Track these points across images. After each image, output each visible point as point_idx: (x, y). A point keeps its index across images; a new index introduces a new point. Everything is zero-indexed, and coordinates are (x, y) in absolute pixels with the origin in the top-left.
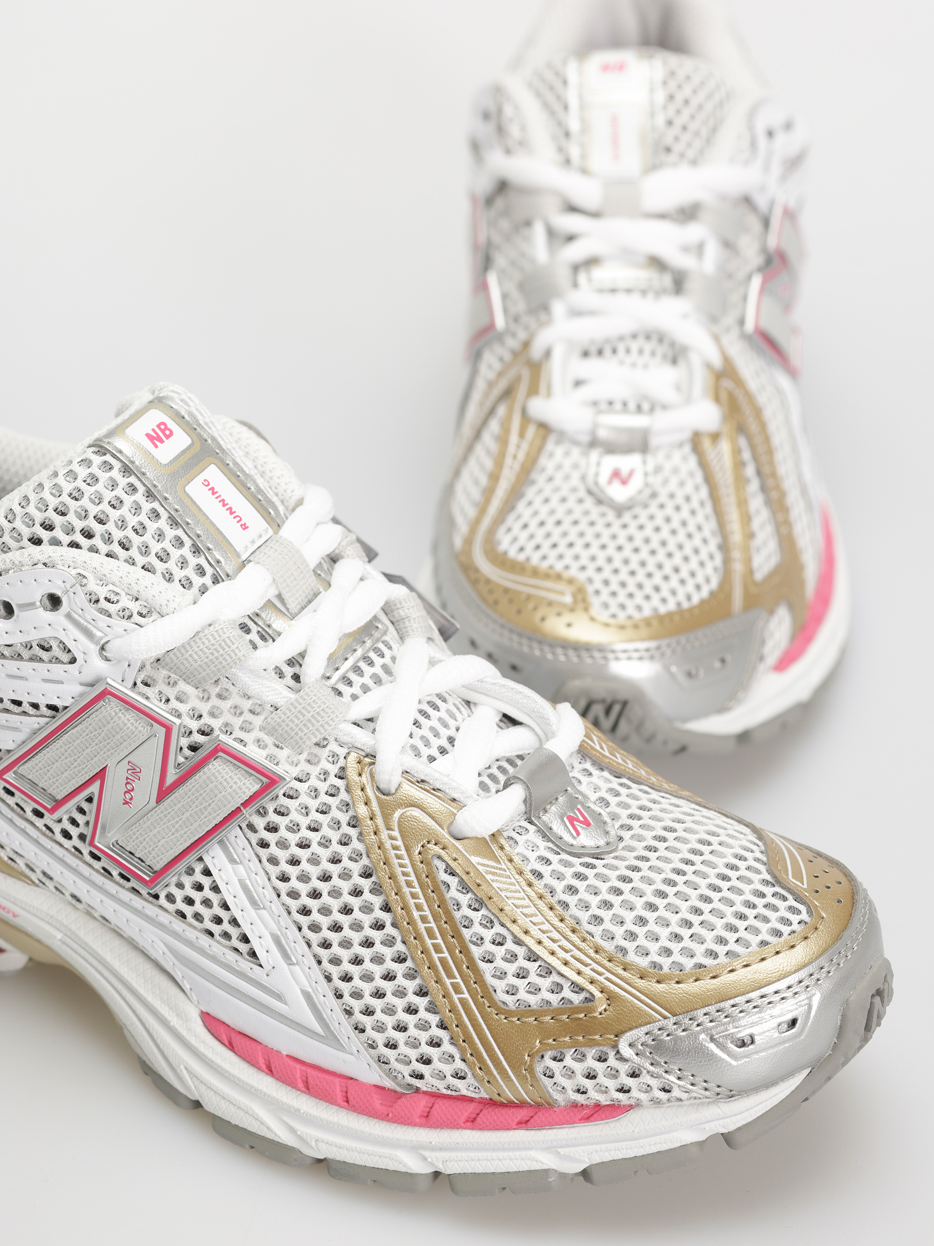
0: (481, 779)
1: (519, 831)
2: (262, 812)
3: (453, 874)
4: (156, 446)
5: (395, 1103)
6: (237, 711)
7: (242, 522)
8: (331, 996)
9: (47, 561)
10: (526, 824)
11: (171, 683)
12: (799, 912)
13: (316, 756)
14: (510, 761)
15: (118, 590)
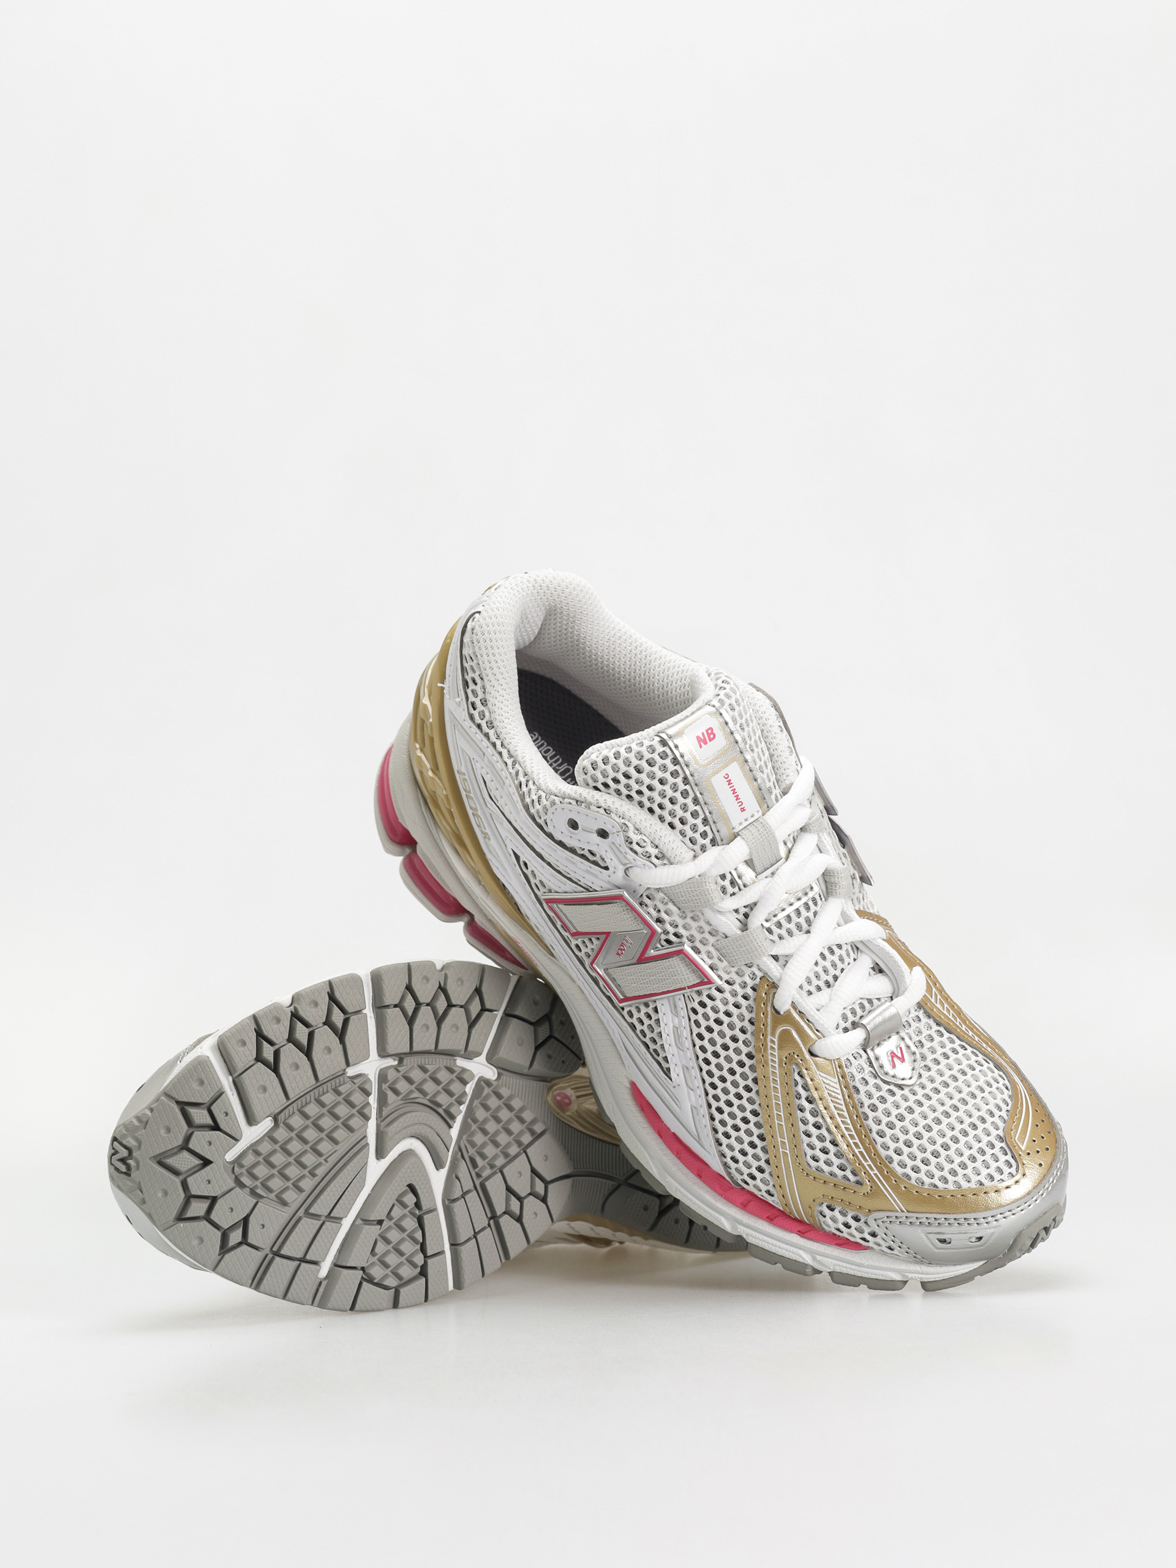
0: (845, 1011)
1: (856, 1056)
2: (699, 993)
3: (802, 1076)
4: (701, 747)
5: (729, 1190)
6: (701, 930)
7: (742, 807)
8: (707, 1117)
9: (607, 808)
10: (862, 1052)
11: (664, 902)
12: (1011, 1166)
13: (743, 971)
14: (870, 1001)
15: (646, 840)
